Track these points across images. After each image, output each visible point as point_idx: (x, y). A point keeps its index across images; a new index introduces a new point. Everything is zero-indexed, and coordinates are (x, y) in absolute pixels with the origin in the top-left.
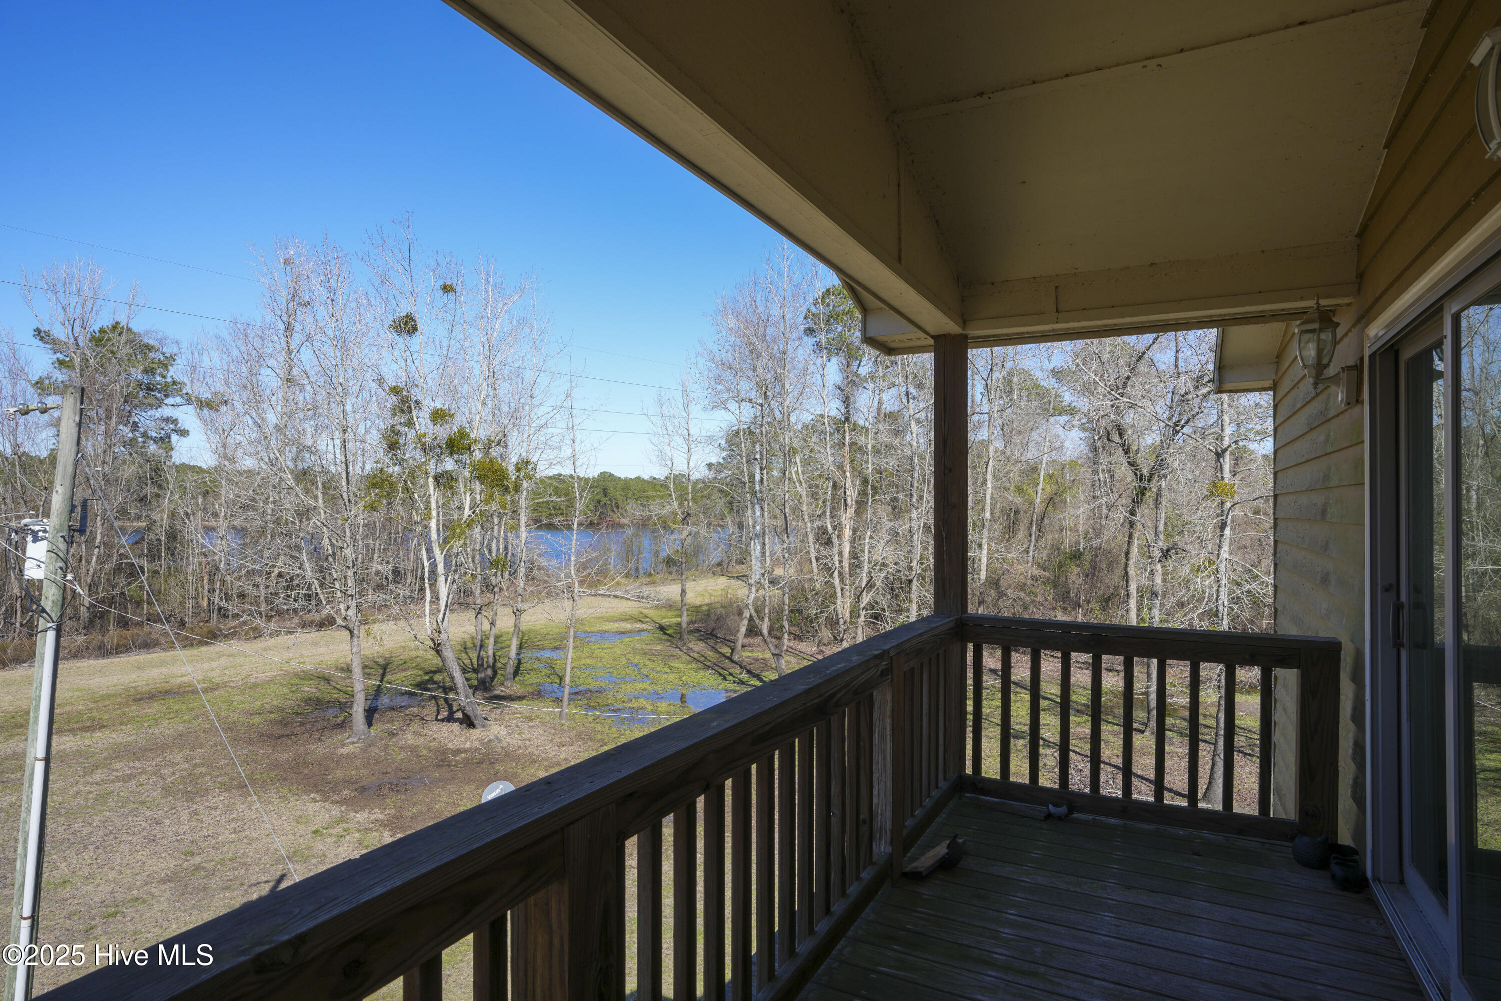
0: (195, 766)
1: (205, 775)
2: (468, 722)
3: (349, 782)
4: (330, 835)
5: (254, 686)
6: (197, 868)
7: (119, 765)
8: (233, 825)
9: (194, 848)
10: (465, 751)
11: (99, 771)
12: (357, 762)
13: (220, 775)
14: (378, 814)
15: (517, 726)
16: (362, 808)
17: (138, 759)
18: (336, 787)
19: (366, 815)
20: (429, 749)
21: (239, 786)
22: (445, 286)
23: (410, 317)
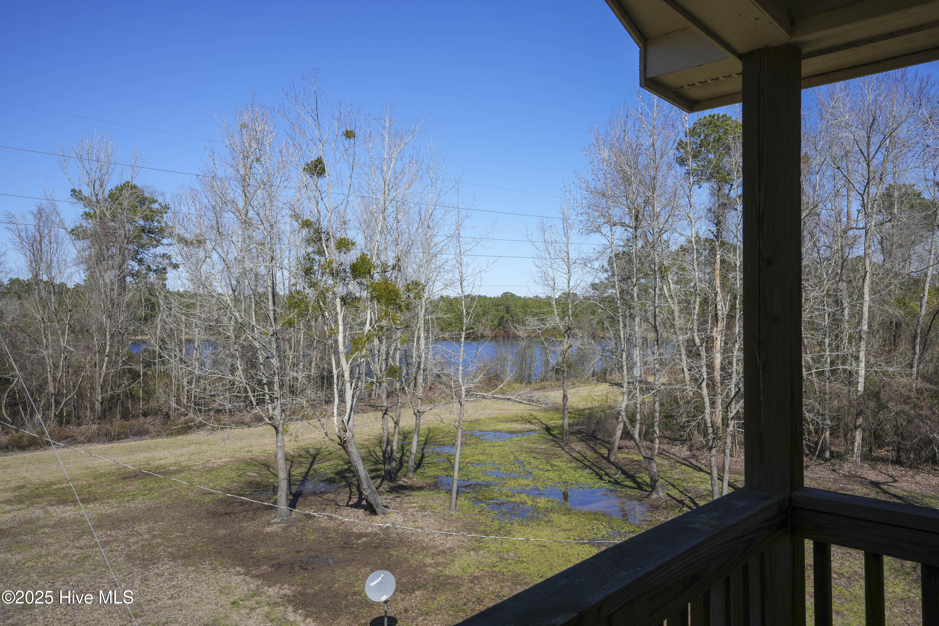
0: (154, 537)
1: (160, 545)
2: (371, 510)
4: (246, 606)
5: (212, 469)
7: (99, 533)
8: (172, 591)
10: (367, 535)
11: (85, 537)
12: (278, 541)
13: (171, 546)
14: (286, 588)
15: (412, 515)
16: (275, 583)
17: (114, 528)
18: (257, 563)
19: (277, 589)
20: (337, 532)
21: (184, 557)
22: (347, 132)
23: (319, 161)
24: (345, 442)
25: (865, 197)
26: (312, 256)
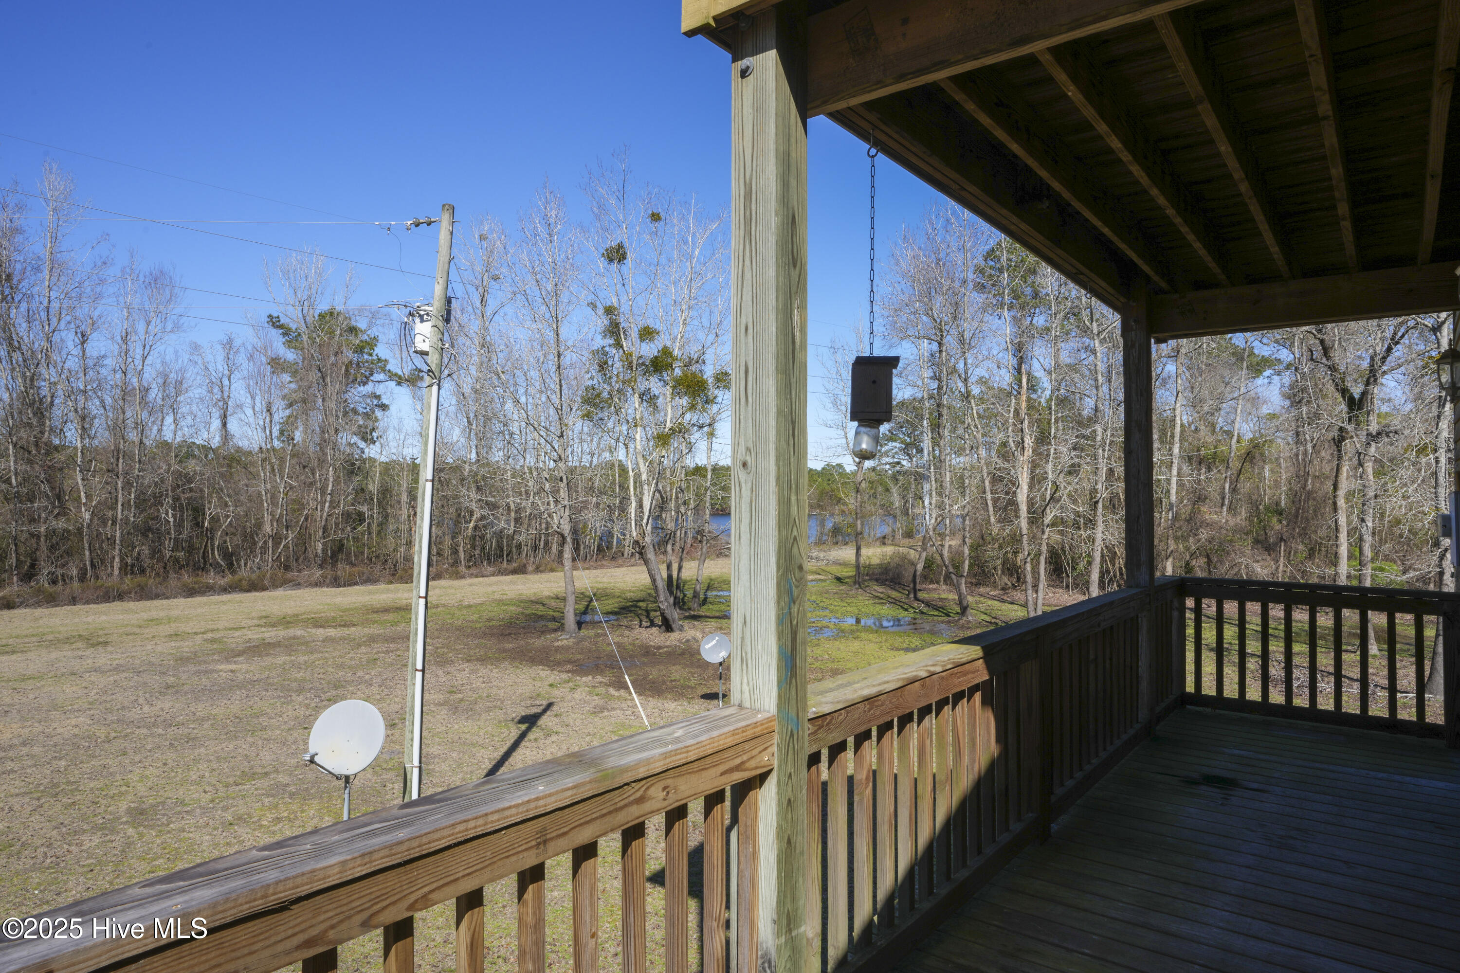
0: (437, 648)
1: (447, 653)
2: (667, 626)
3: (569, 662)
4: (564, 688)
5: (469, 606)
6: (462, 700)
7: (376, 646)
8: (481, 679)
9: (455, 689)
10: (667, 647)
11: (363, 647)
12: (572, 650)
14: (599, 678)
16: (587, 675)
18: (558, 664)
19: (590, 678)
20: (634, 645)
21: (478, 660)
22: (653, 215)
23: (620, 246)
24: (644, 547)
26: (607, 349)
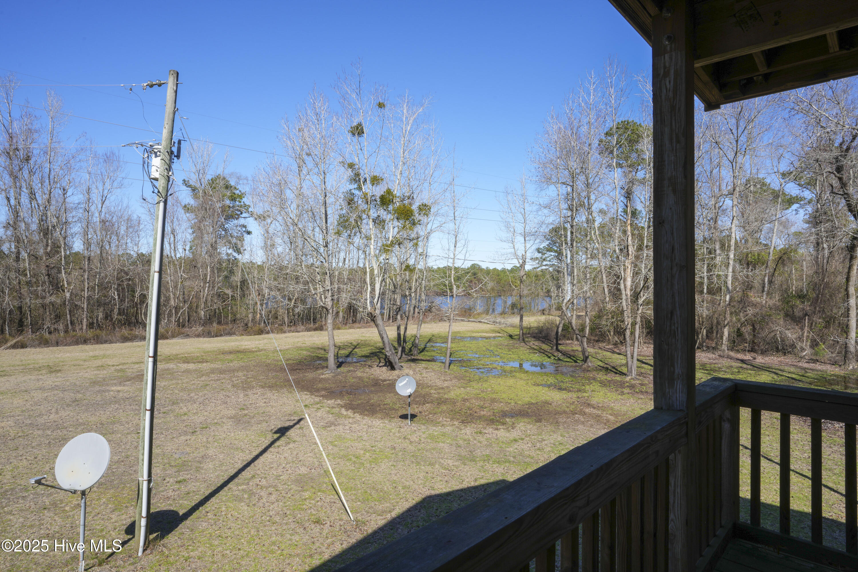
0: (248, 378)
1: (253, 382)
2: (391, 366)
3: (325, 389)
4: (313, 408)
6: (246, 415)
7: (213, 376)
8: (265, 400)
9: (244, 407)
10: (389, 380)
11: (204, 377)
12: (330, 382)
13: (260, 382)
14: (339, 401)
15: (419, 371)
16: (331, 399)
17: (222, 374)
18: (318, 390)
19: (333, 401)
20: (369, 379)
21: (269, 387)
22: (380, 104)
23: (360, 124)
24: (375, 317)
25: (734, 164)
26: (353, 191)
